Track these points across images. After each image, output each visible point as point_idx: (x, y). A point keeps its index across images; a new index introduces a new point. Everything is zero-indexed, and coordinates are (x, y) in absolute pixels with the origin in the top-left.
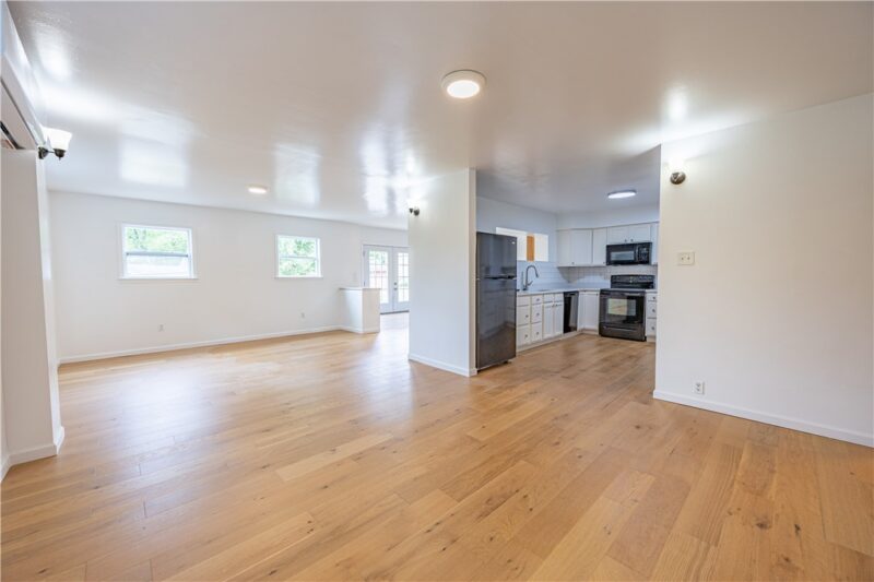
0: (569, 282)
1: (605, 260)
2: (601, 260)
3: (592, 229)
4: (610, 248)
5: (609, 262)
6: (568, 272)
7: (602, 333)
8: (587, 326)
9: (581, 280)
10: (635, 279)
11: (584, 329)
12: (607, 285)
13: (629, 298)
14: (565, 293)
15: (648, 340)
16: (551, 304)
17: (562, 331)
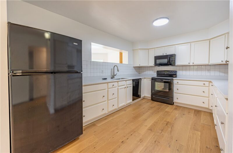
0: (139, 74)
1: (154, 63)
2: (152, 63)
3: (148, 49)
4: (157, 58)
5: (156, 64)
6: (139, 69)
7: (153, 99)
8: (146, 95)
9: (144, 73)
10: (168, 73)
11: (145, 97)
12: (155, 75)
13: (165, 82)
14: (133, 80)
15: (175, 104)
16: (124, 86)
17: (131, 100)
